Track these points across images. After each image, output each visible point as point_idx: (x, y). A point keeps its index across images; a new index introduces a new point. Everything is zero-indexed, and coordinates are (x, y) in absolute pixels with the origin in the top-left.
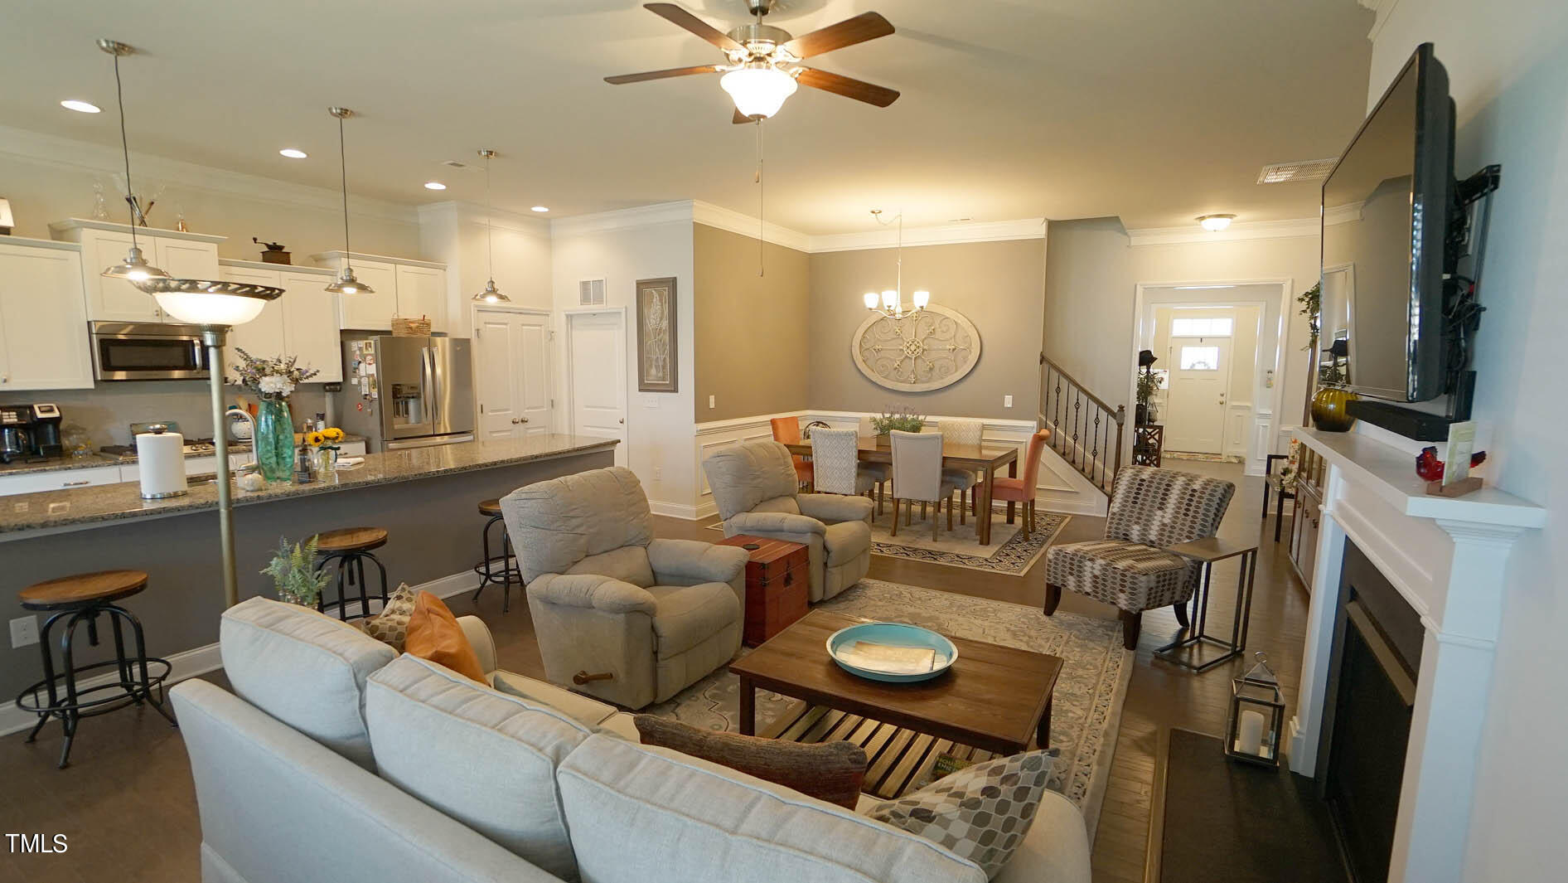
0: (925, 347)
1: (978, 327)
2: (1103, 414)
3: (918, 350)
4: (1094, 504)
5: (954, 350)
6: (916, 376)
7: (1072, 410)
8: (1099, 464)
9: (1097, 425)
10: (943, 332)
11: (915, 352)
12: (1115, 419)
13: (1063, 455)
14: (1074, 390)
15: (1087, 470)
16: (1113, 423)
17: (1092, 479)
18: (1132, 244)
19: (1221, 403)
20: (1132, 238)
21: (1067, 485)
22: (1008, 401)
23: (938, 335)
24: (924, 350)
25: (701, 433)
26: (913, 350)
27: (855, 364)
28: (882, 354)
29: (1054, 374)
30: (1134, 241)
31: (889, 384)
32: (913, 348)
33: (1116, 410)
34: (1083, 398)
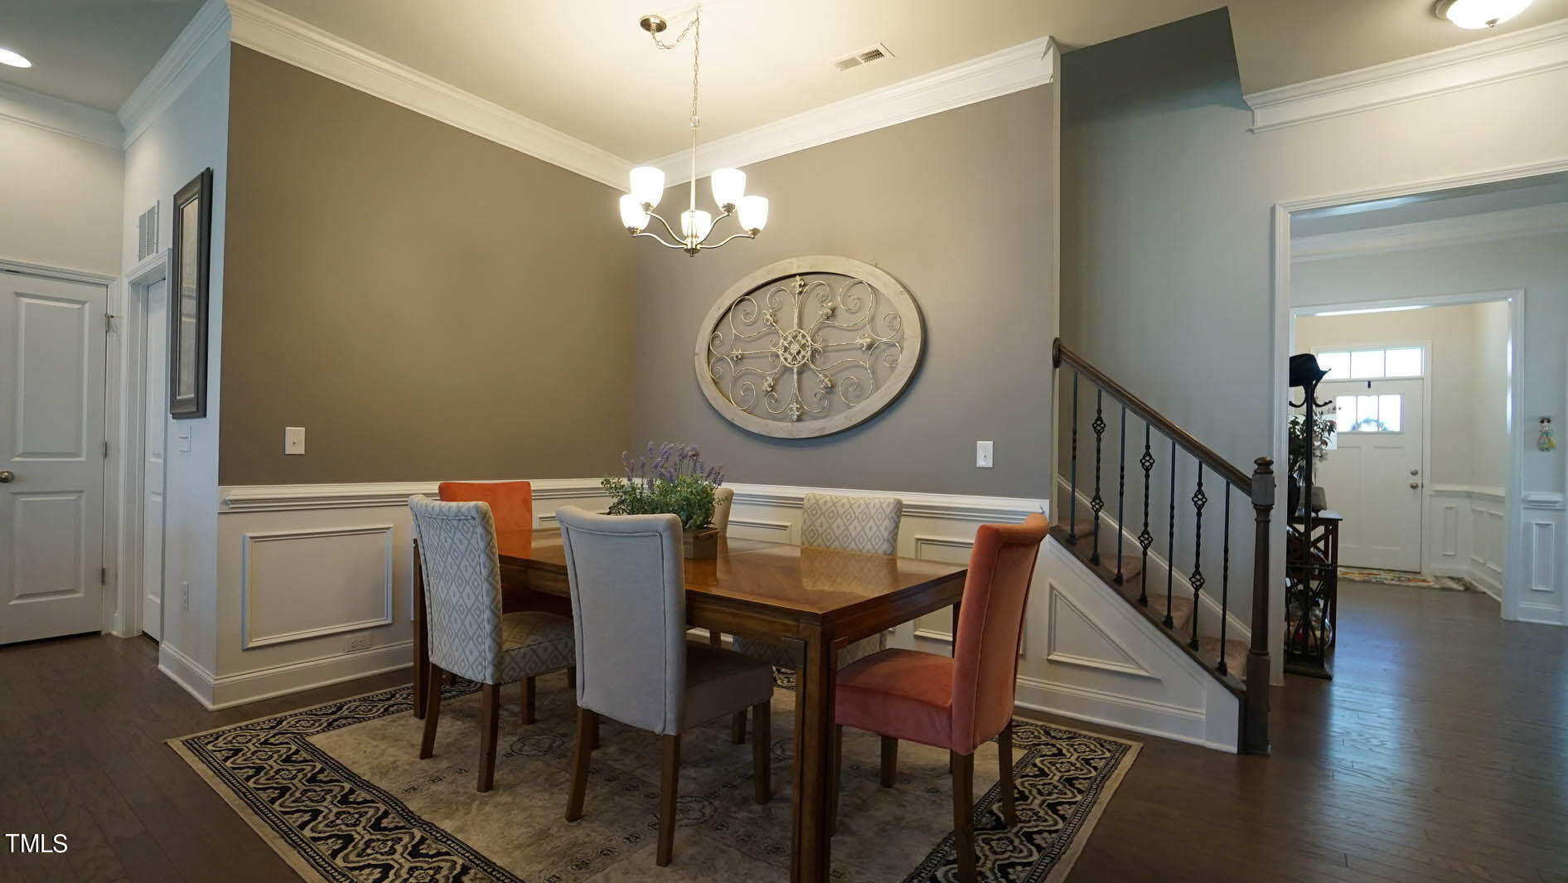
0: (817, 346)
1: (918, 296)
2: (1215, 483)
3: (803, 353)
4: (1201, 714)
5: (870, 347)
6: (802, 407)
7: (1134, 471)
8: (1210, 602)
9: (1199, 508)
10: (849, 311)
11: (799, 358)
12: (1249, 493)
13: (1116, 582)
14: (1135, 423)
15: (1178, 618)
16: (1243, 504)
17: (1192, 647)
18: (1259, 123)
19: (1414, 487)
20: (1258, 113)
21: (1129, 659)
22: (985, 454)
23: (843, 319)
24: (815, 352)
25: (234, 508)
26: (794, 352)
27: (701, 390)
28: (747, 365)
29: (1088, 390)
30: (1262, 118)
31: (755, 424)
32: (795, 348)
33: (1248, 470)
34: (1161, 444)
